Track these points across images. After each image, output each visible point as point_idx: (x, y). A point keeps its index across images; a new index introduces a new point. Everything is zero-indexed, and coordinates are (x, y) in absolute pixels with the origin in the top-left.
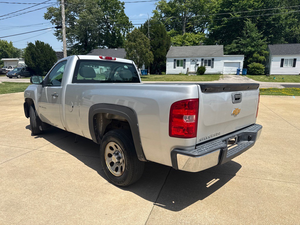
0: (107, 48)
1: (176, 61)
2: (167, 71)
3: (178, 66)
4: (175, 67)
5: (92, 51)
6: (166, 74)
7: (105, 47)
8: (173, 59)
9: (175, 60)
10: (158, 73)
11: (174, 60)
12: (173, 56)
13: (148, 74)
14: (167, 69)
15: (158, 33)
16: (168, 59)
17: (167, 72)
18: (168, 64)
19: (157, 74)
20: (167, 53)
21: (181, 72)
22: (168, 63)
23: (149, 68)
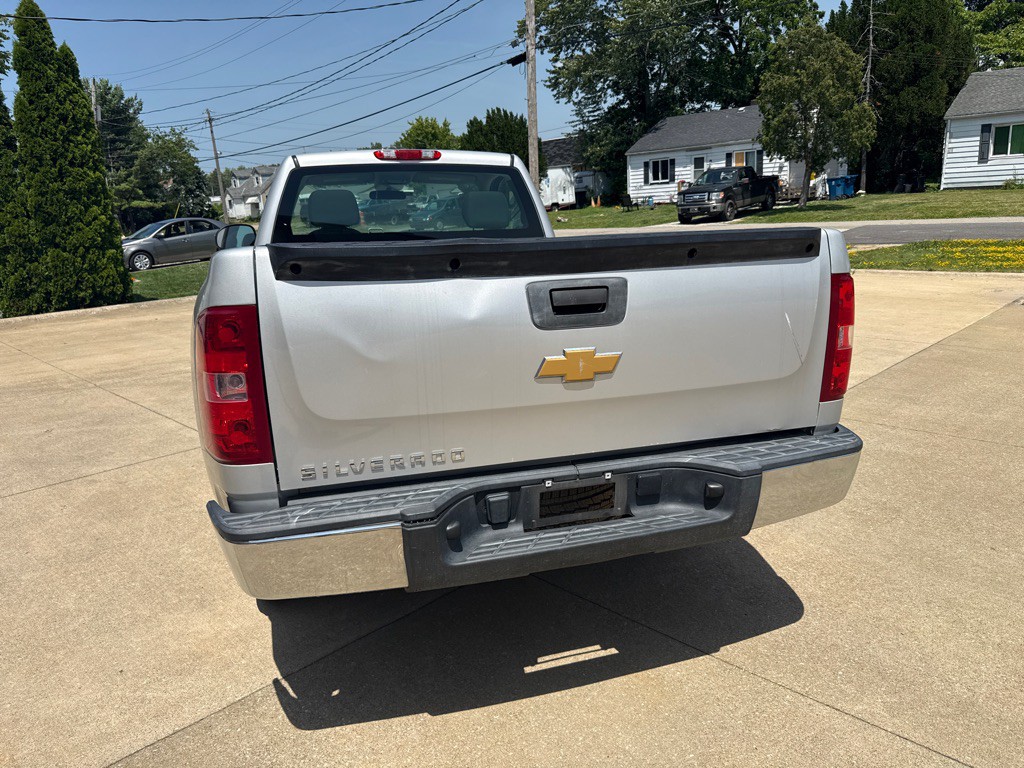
0: (715, 106)
1: (993, 129)
2: (944, 176)
3: (1000, 149)
4: (983, 158)
5: (659, 125)
6: (939, 188)
7: (708, 107)
8: (978, 125)
9: (986, 129)
10: (908, 186)
11: (983, 126)
12: (977, 110)
13: (860, 191)
14: (944, 167)
15: (913, 25)
16: (951, 127)
17: (943, 181)
18: (951, 146)
19: (902, 190)
20: (948, 103)
21: (1012, 177)
22: (953, 140)
23: (864, 170)
